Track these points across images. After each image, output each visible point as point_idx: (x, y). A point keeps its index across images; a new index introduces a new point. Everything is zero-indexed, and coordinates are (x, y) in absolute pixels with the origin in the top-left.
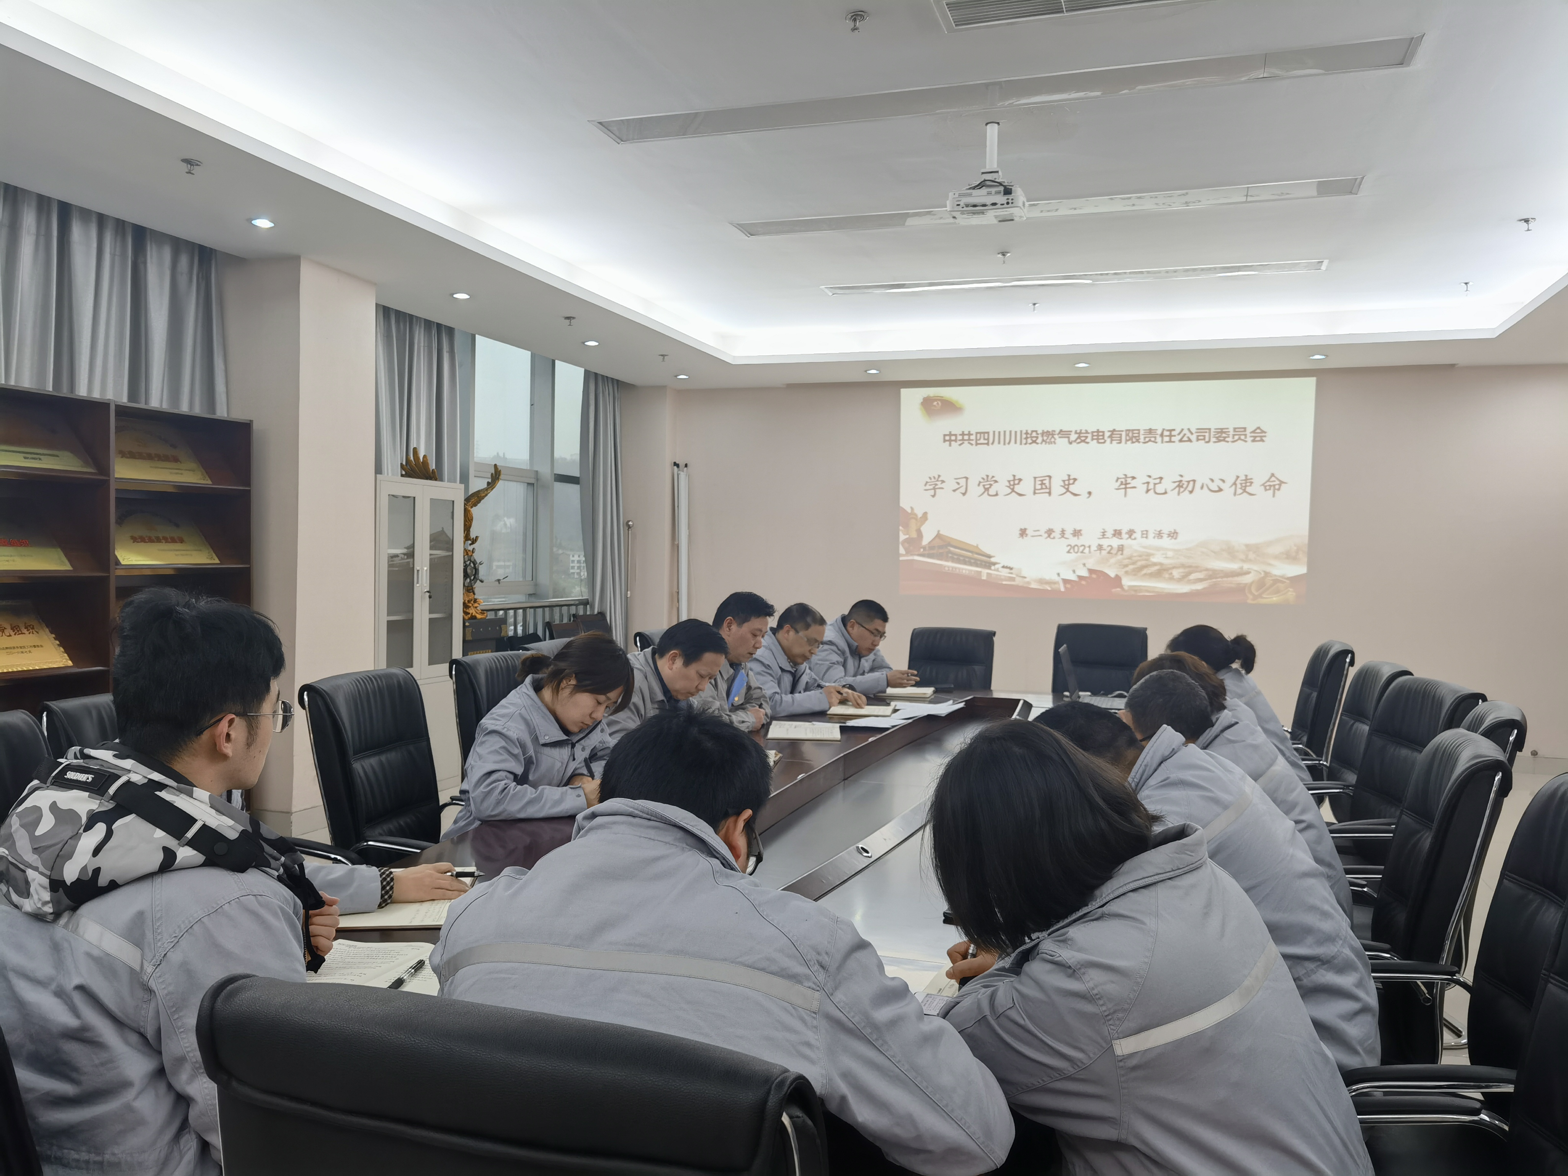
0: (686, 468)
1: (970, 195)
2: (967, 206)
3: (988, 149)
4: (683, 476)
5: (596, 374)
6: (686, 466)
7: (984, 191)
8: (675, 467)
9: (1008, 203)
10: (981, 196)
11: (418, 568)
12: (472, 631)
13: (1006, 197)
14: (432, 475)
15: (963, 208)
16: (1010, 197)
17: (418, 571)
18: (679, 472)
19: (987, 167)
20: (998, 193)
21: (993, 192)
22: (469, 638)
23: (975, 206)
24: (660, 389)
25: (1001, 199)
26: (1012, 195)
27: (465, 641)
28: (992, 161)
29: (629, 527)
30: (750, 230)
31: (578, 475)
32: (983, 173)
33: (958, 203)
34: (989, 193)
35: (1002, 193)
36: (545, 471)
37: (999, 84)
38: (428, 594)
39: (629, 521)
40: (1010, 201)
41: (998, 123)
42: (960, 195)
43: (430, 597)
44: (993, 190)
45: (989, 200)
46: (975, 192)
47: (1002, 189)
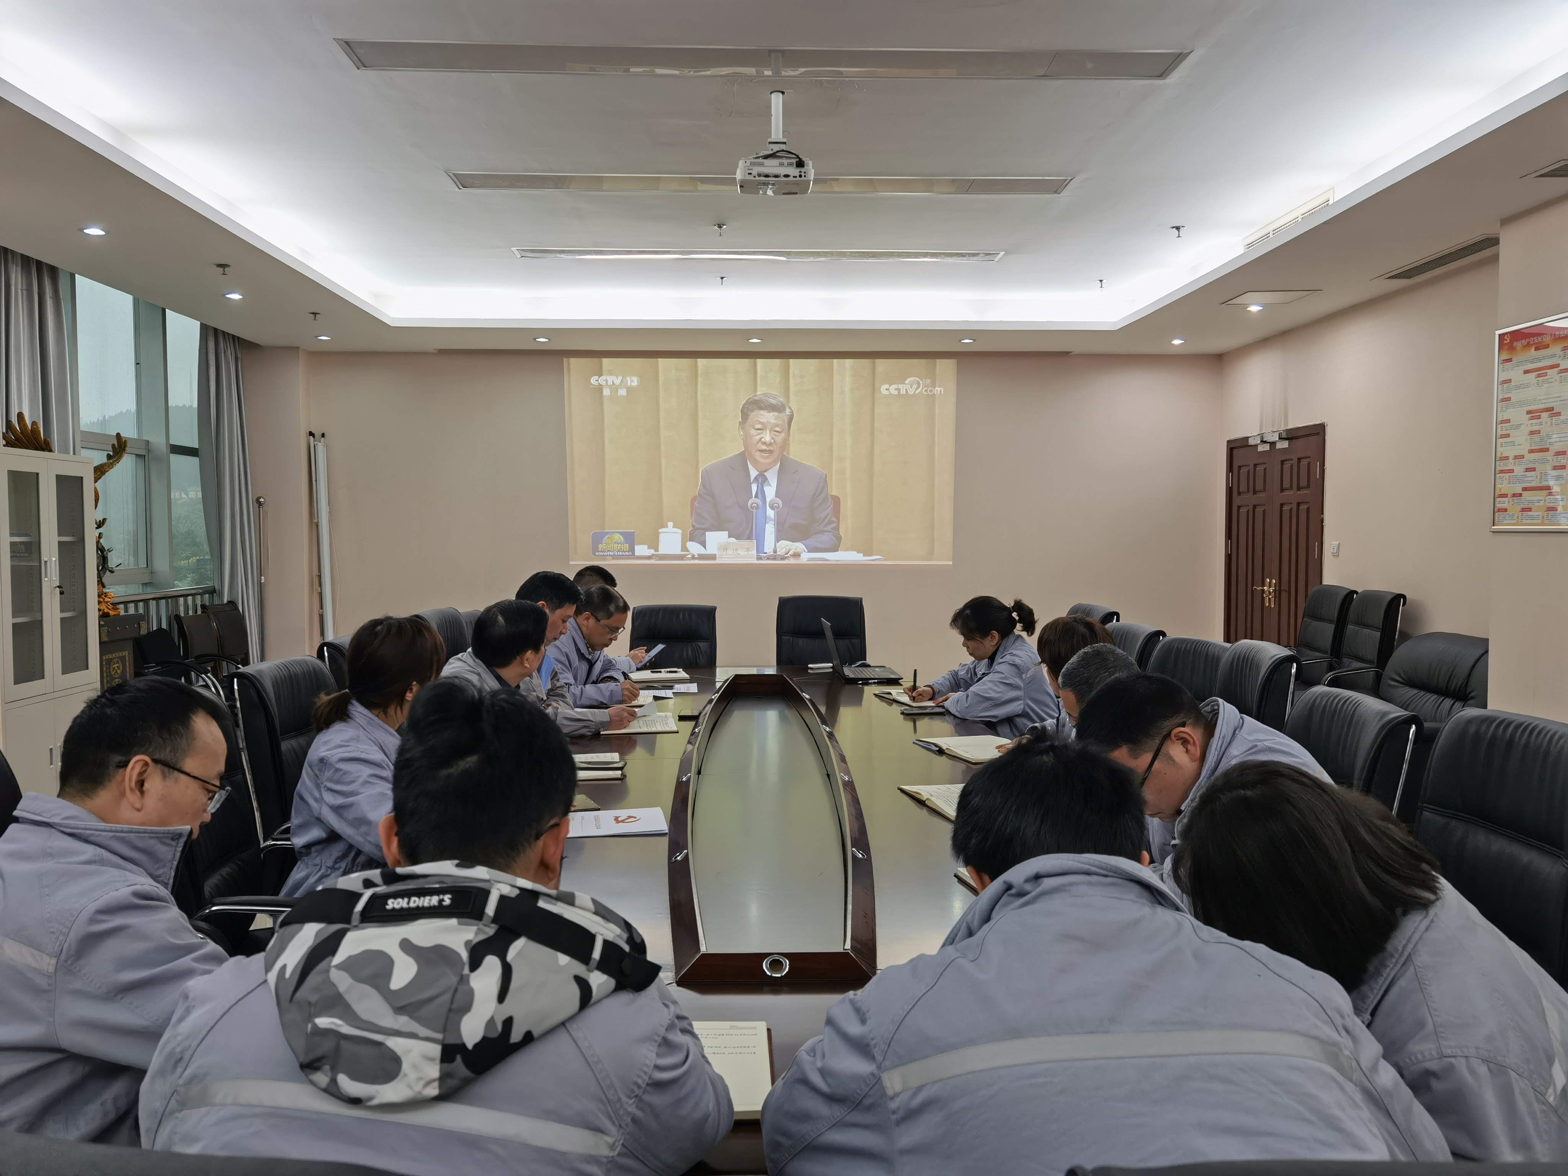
0: (323, 438)
1: (762, 165)
2: (759, 175)
3: (773, 118)
4: (320, 447)
5: (215, 330)
6: (323, 435)
7: (774, 162)
8: (311, 437)
9: (800, 176)
10: (771, 166)
11: (46, 559)
12: (108, 631)
13: (798, 170)
14: (44, 446)
15: (755, 177)
16: (803, 170)
17: (46, 562)
18: (315, 443)
19: (773, 137)
20: (790, 164)
21: (786, 164)
22: (105, 639)
23: (767, 176)
24: (290, 350)
25: (793, 171)
26: (805, 168)
27: (101, 643)
28: (777, 132)
29: (260, 504)
30: (464, 182)
31: (196, 446)
32: (770, 143)
33: (750, 172)
34: (781, 165)
35: (795, 165)
36: (158, 441)
37: (783, 52)
38: (58, 589)
39: (260, 497)
40: (803, 174)
41: (783, 93)
42: (751, 164)
43: (62, 593)
44: (786, 161)
45: (783, 171)
46: (767, 162)
47: (794, 161)
